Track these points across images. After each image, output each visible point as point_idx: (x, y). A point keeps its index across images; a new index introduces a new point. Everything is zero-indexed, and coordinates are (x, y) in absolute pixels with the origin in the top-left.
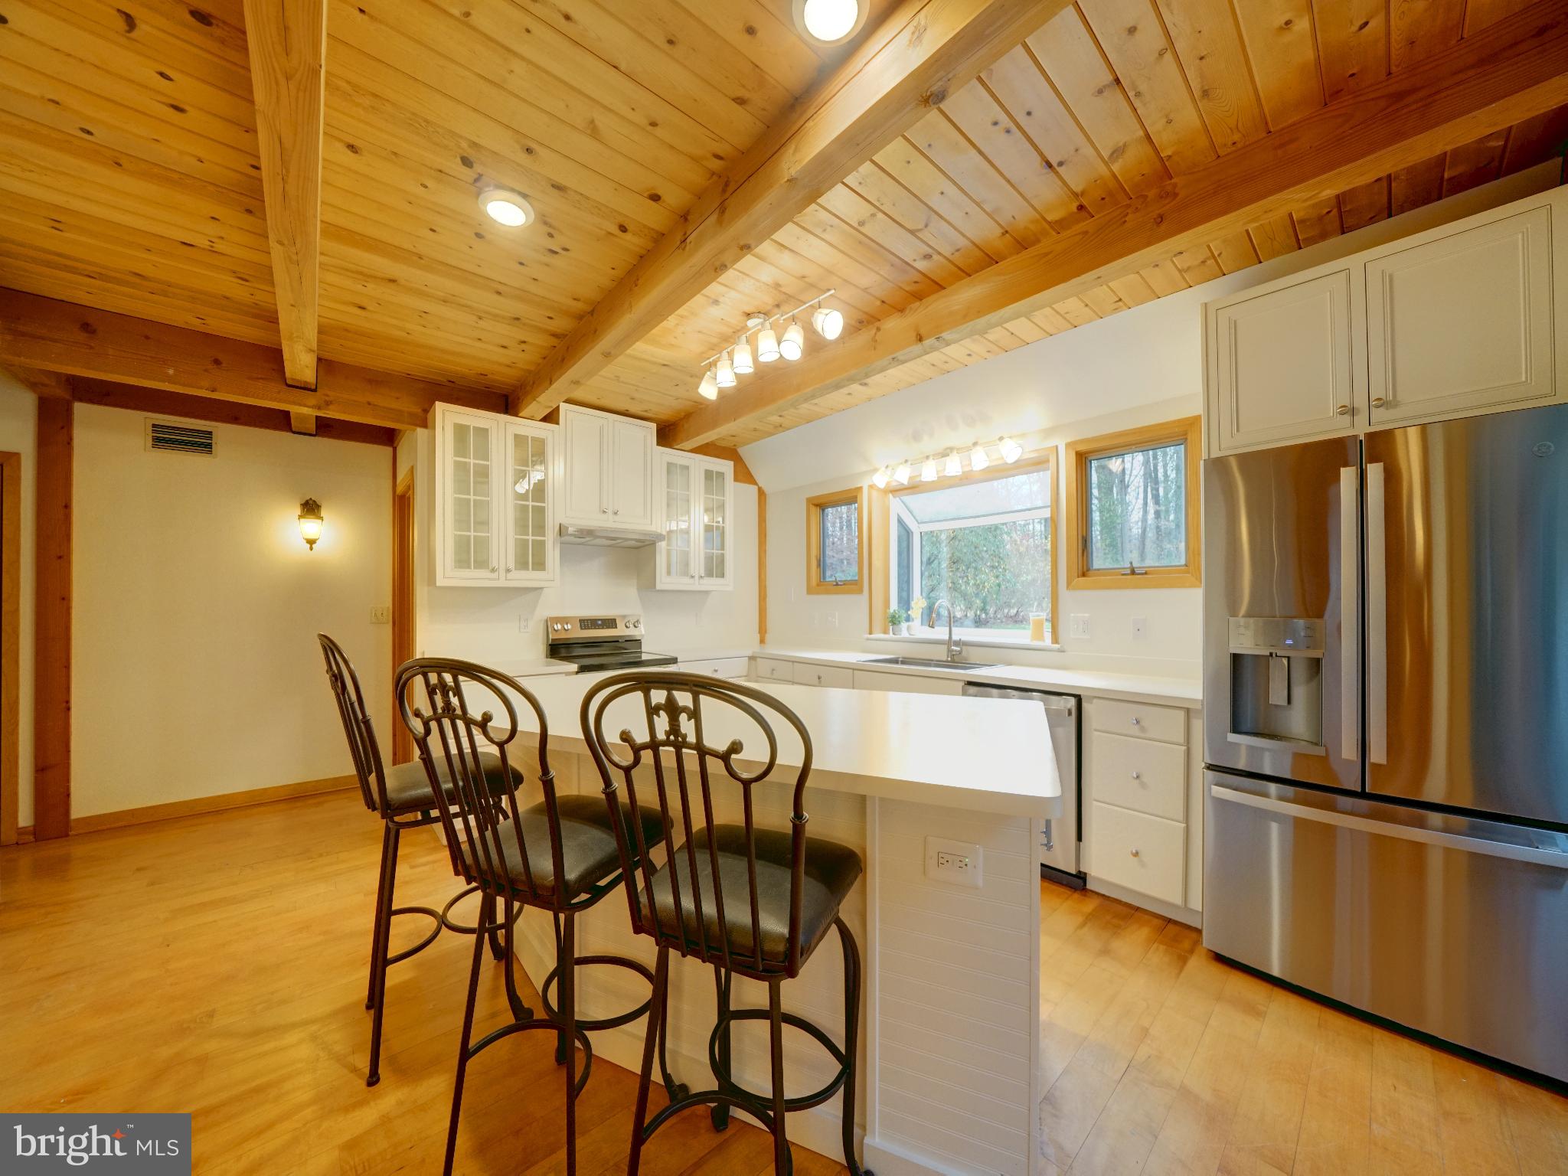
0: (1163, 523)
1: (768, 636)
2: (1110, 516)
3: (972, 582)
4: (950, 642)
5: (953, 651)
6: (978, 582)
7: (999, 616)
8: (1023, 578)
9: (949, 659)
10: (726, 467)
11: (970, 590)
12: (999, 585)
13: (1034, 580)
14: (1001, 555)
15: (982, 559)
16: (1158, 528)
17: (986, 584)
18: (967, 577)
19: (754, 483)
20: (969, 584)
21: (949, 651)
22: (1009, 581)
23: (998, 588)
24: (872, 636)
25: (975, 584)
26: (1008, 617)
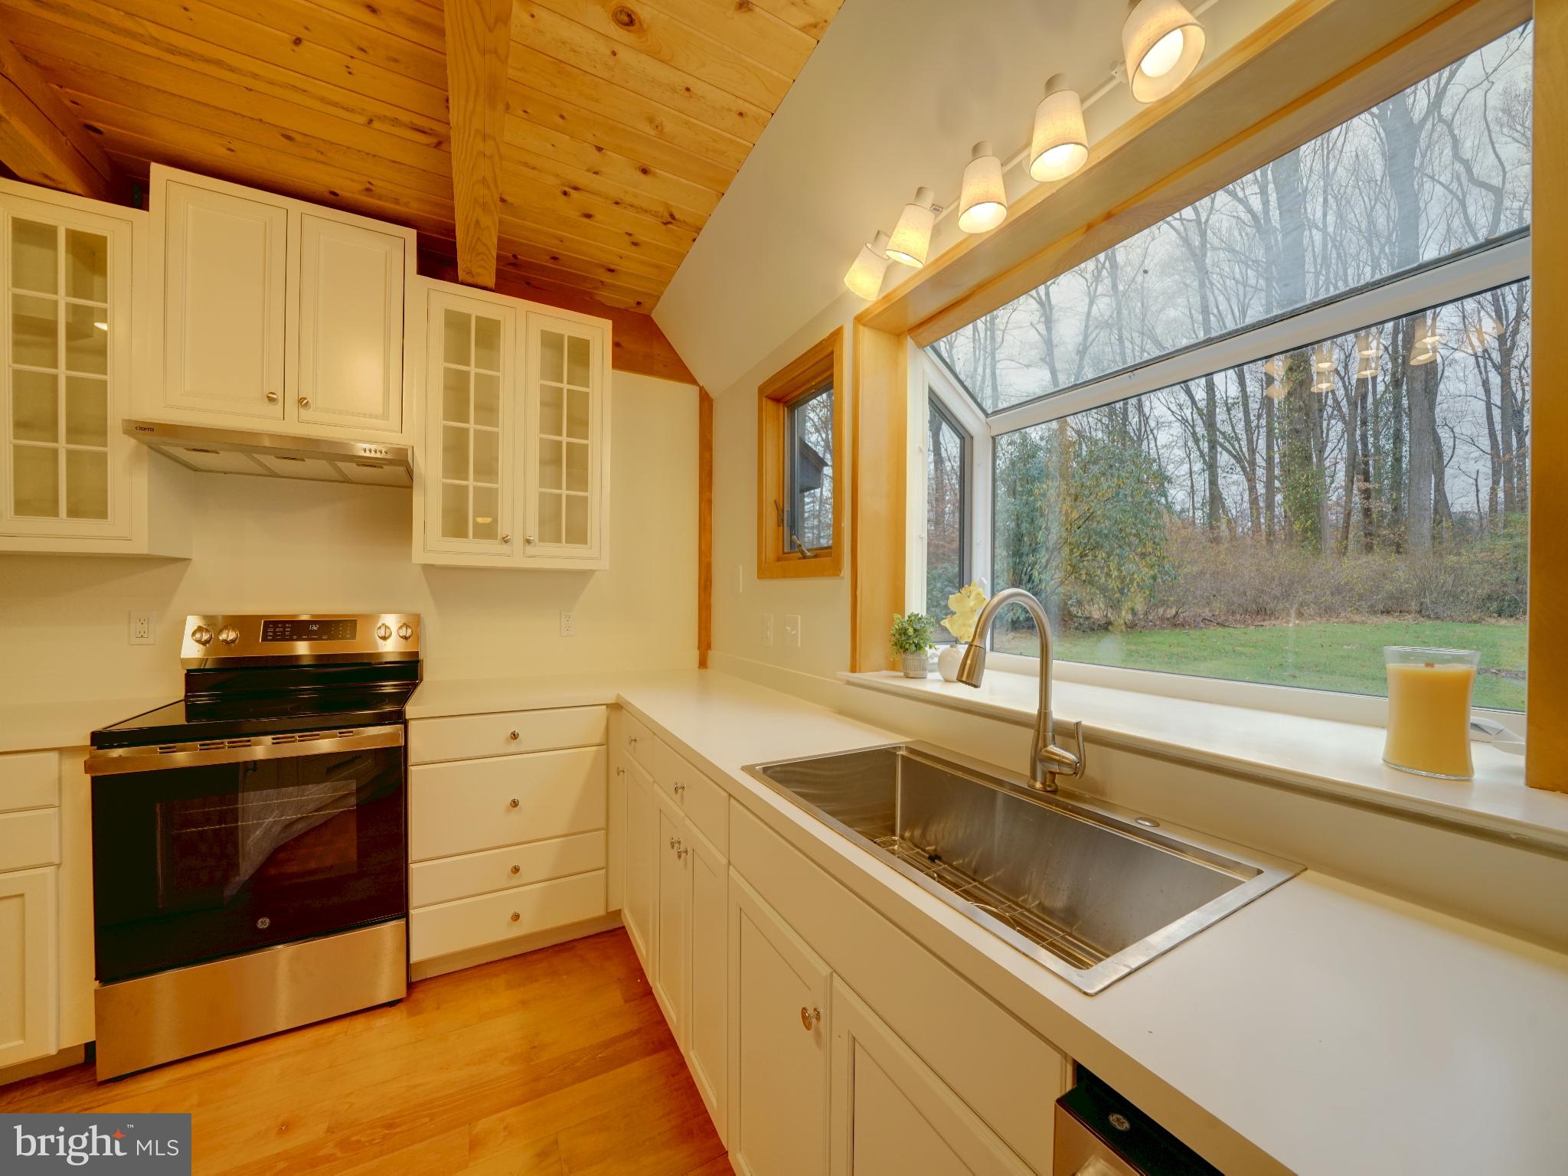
0: (1374, 505)
1: (713, 655)
2: (1307, 493)
3: (1115, 573)
4: (1041, 725)
5: (1051, 759)
6: (1124, 573)
7: (1151, 618)
8: (1188, 569)
9: (1038, 785)
10: (598, 332)
11: (1113, 584)
12: (1154, 578)
13: (1202, 573)
14: (1157, 540)
15: (1129, 545)
16: (1367, 512)
17: (1135, 576)
18: (1108, 566)
19: (693, 381)
20: (1111, 576)
21: (1039, 757)
22: (1167, 573)
23: (1151, 581)
24: (857, 677)
25: (1119, 577)
26: (1162, 619)
